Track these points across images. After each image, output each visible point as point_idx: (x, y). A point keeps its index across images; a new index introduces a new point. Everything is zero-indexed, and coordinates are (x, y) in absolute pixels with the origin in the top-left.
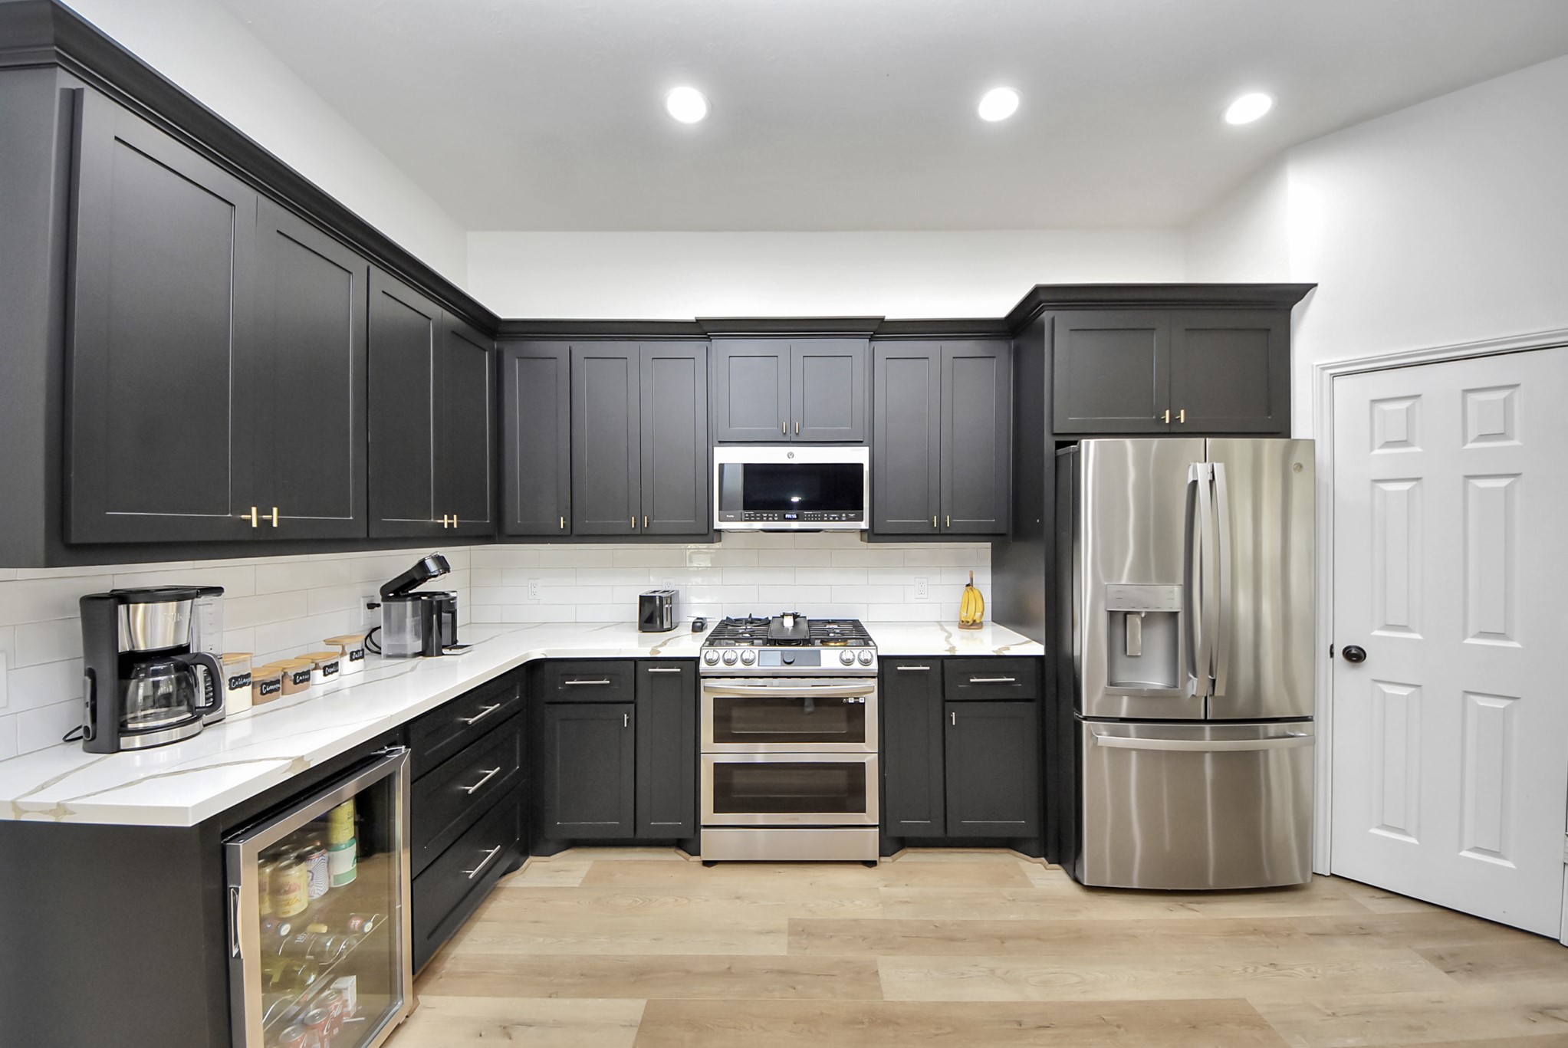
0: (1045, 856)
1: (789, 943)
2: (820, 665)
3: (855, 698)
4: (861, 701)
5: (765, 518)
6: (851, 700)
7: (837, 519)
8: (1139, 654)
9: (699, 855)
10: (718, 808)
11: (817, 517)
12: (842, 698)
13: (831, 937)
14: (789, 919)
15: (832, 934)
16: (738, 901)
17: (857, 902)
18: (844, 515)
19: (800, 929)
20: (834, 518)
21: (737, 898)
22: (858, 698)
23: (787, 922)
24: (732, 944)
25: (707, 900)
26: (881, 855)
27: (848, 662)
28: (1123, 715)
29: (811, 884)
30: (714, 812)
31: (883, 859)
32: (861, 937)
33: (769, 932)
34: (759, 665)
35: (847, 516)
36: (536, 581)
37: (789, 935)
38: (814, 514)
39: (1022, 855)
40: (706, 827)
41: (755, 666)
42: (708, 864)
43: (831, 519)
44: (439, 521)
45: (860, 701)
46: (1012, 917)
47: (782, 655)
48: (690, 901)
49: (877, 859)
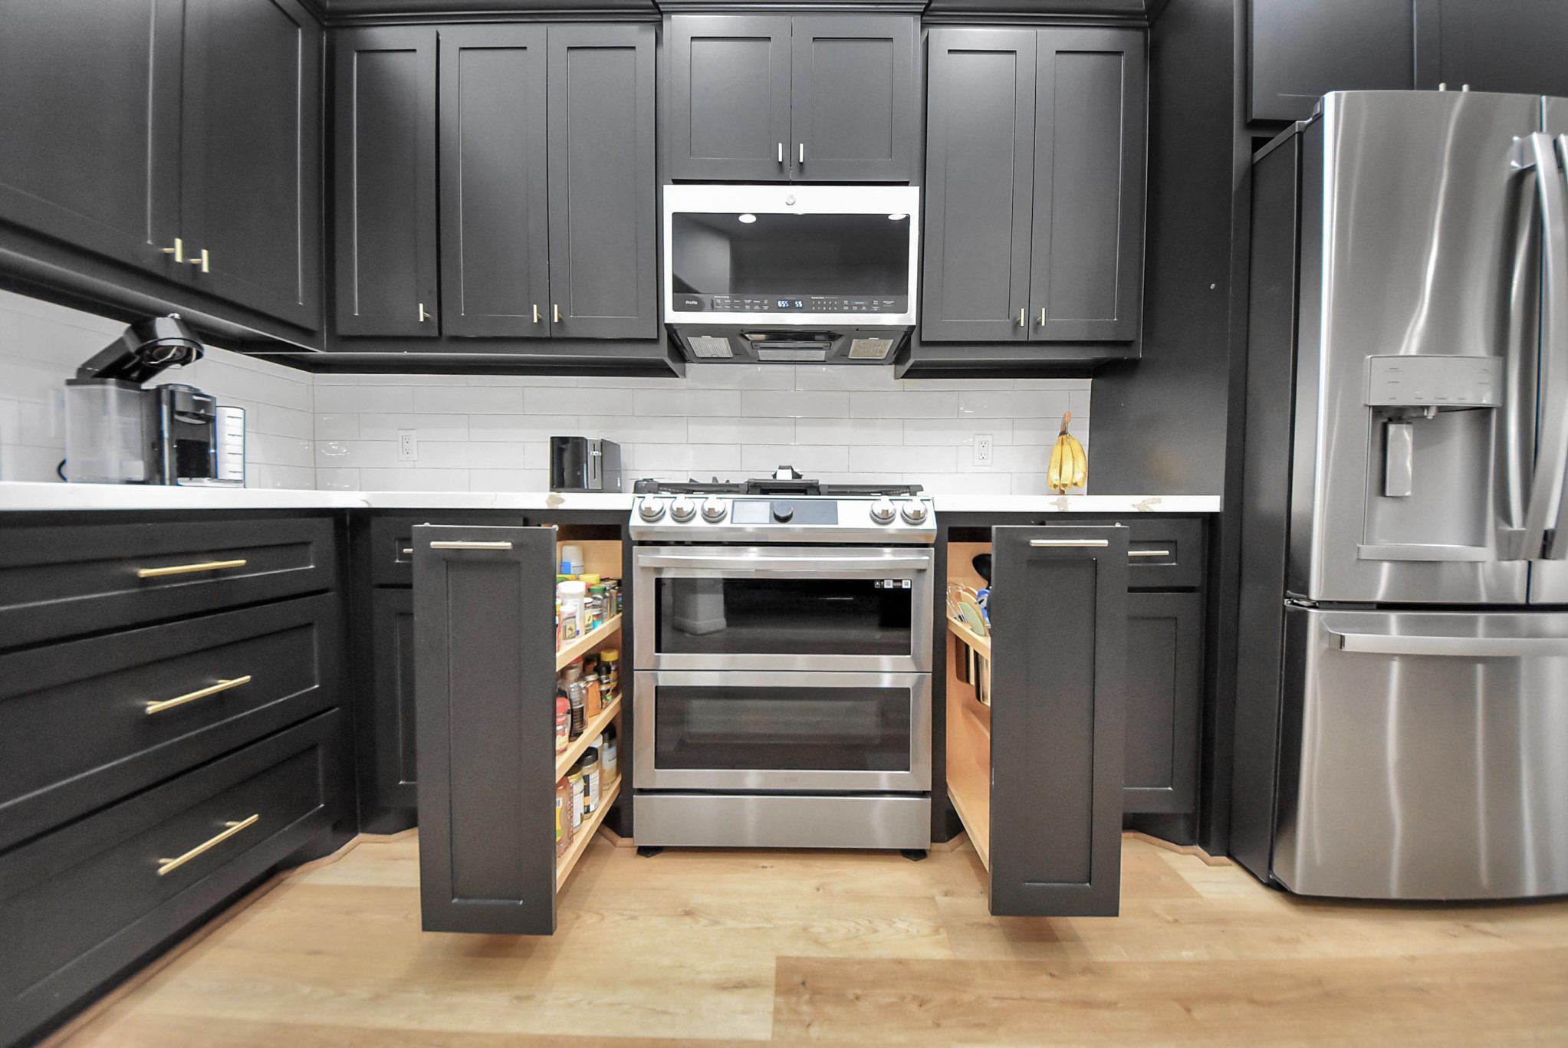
0: (1204, 843)
1: (777, 1011)
2: (837, 524)
3: (895, 581)
4: (905, 585)
5: (747, 307)
6: (889, 585)
7: (864, 308)
8: (1408, 493)
9: (631, 836)
10: (662, 761)
11: (833, 305)
12: (872, 582)
13: (857, 998)
14: (778, 958)
15: (858, 992)
16: (687, 920)
17: (901, 925)
18: (875, 302)
19: (798, 979)
20: (860, 306)
21: (687, 913)
22: (900, 581)
23: (773, 964)
24: (666, 1013)
25: (633, 918)
26: (934, 840)
27: (885, 518)
28: (1380, 597)
29: (818, 890)
30: (656, 768)
31: (937, 846)
32: (915, 998)
33: (740, 985)
34: (732, 522)
35: (881, 304)
36: (409, 433)
37: (778, 993)
38: (827, 301)
39: (1161, 841)
40: (642, 791)
41: (726, 523)
42: (645, 851)
43: (855, 308)
44: (166, 250)
45: (904, 587)
46: (1187, 955)
47: (772, 507)
48: (603, 918)
49: (926, 844)
